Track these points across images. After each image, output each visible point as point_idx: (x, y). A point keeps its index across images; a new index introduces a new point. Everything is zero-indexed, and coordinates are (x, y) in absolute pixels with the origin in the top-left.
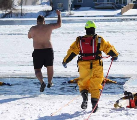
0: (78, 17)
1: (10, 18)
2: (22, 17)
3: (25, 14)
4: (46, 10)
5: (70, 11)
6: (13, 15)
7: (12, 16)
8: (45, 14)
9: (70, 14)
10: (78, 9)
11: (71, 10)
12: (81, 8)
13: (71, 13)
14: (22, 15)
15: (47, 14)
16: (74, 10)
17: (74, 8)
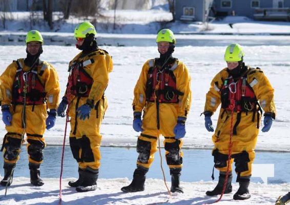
0: (222, 34)
2: (115, 31)
3: (121, 26)
4: (162, 20)
5: (206, 23)
8: (159, 28)
9: (207, 29)
10: (222, 19)
11: (209, 20)
12: (228, 18)
13: (208, 26)
14: (116, 27)
15: (163, 27)
16: (214, 22)
17: (214, 17)
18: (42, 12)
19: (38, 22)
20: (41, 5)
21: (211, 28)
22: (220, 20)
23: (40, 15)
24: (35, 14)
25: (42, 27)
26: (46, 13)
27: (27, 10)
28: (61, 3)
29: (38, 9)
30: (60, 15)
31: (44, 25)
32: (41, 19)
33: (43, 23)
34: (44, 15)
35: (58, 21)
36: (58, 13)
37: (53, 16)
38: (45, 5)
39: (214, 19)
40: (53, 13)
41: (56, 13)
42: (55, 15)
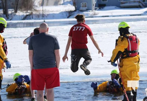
0: (103, 17)
1: (31, 19)
2: (43, 18)
3: (46, 15)
4: (69, 10)
5: (94, 11)
6: (34, 17)
7: (32, 18)
8: (68, 15)
9: (95, 14)
10: (103, 8)
11: (96, 9)
12: (106, 8)
13: (95, 13)
14: (44, 16)
15: (70, 14)
16: (98, 10)
17: (98, 7)
18: (2, 10)
20: (1, 6)
22: (102, 9)
26: (4, 10)
28: (13, 4)
30: (12, 11)
32: (2, 14)
33: (3, 16)
34: (4, 11)
35: (11, 14)
36: (11, 10)
37: (8, 12)
38: (3, 6)
39: (98, 8)
40: (8, 10)
41: (10, 10)
42: (9, 11)
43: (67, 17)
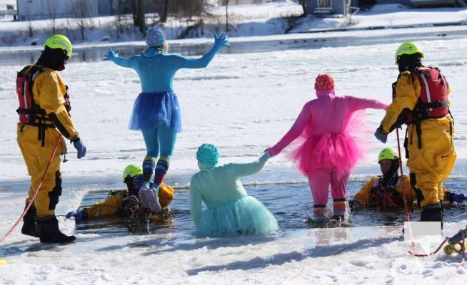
0: (370, 28)
1: (200, 37)
2: (228, 33)
3: (236, 26)
4: (290, 15)
5: (348, 15)
6: (206, 31)
7: (203, 34)
8: (287, 26)
9: (350, 24)
10: (369, 9)
11: (352, 11)
12: (377, 7)
13: (351, 20)
14: (229, 28)
15: (292, 24)
16: (358, 14)
17: (358, 7)
18: (132, 15)
19: (127, 29)
20: (129, 6)
21: (355, 21)
22: (367, 10)
23: (129, 20)
24: (122, 18)
25: (133, 34)
26: (136, 16)
27: (112, 14)
29: (125, 11)
30: (155, 17)
31: (136, 32)
32: (131, 25)
33: (133, 29)
34: (135, 18)
35: (153, 25)
36: (152, 15)
37: (146, 20)
38: (134, 5)
39: (359, 9)
40: (146, 15)
41: (149, 15)
42: (148, 17)
43: (284, 31)
